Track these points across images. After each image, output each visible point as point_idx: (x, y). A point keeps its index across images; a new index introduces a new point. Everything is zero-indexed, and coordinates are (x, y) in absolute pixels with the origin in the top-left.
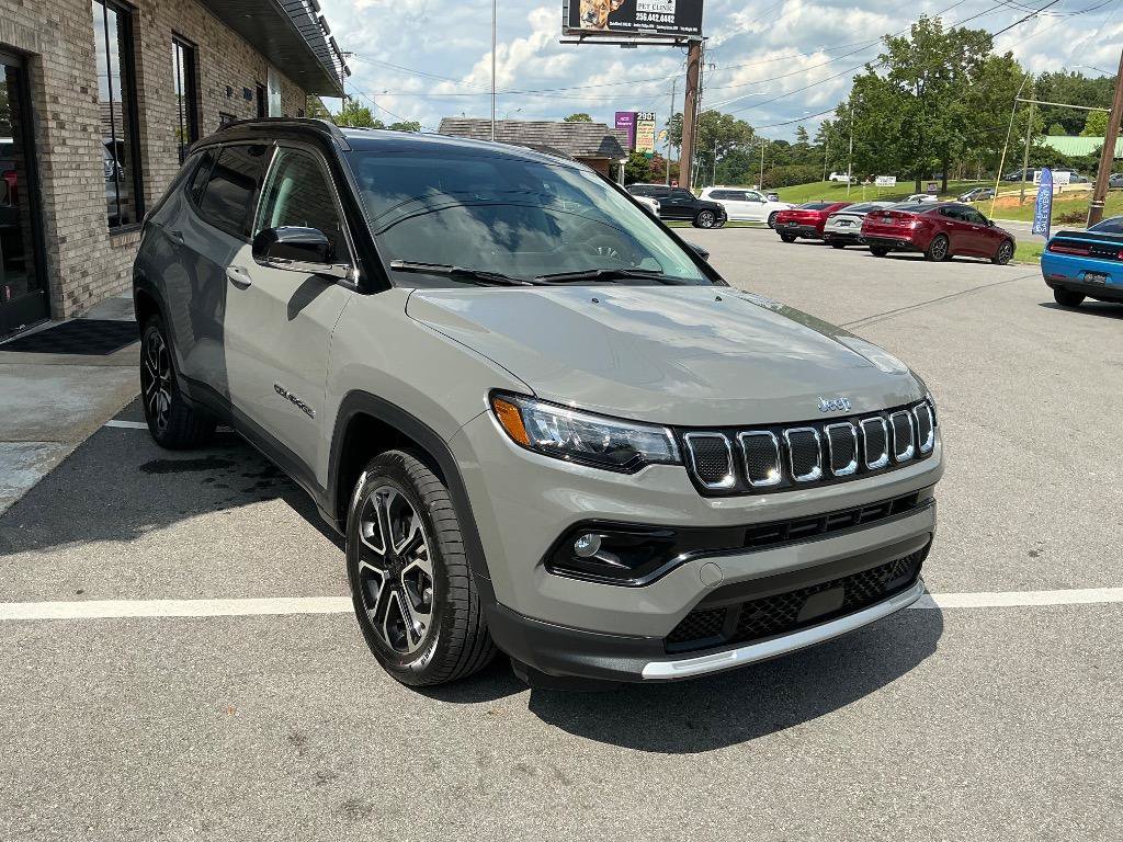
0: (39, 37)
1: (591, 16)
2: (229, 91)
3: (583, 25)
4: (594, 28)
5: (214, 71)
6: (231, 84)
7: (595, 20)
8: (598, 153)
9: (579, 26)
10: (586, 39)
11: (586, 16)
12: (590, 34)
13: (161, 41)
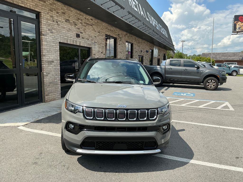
0: (92, 45)
1: (239, 28)
2: (141, 51)
3: (237, 30)
4: (240, 31)
5: (137, 48)
6: (142, 50)
7: (240, 29)
8: (242, 59)
9: (236, 31)
10: (238, 33)
11: (238, 28)
12: (239, 32)
13: (123, 43)
